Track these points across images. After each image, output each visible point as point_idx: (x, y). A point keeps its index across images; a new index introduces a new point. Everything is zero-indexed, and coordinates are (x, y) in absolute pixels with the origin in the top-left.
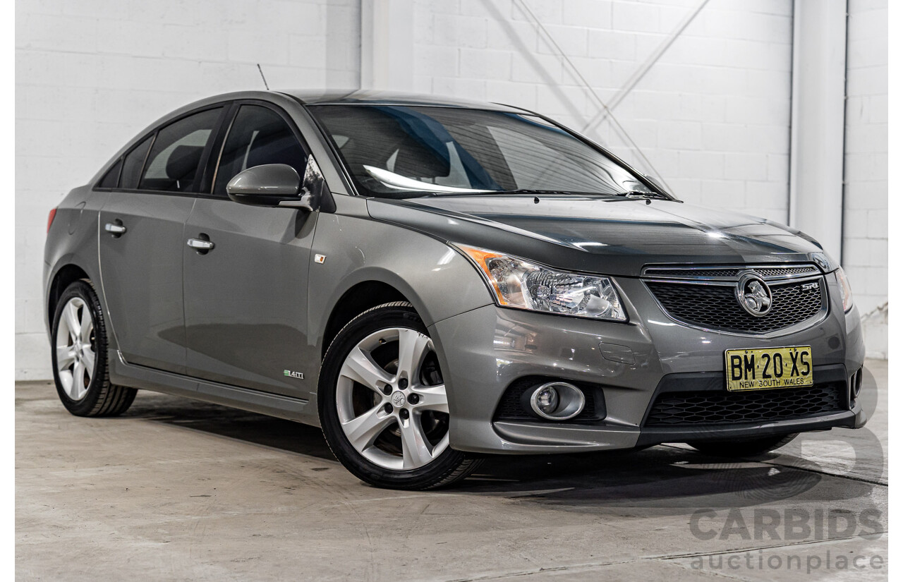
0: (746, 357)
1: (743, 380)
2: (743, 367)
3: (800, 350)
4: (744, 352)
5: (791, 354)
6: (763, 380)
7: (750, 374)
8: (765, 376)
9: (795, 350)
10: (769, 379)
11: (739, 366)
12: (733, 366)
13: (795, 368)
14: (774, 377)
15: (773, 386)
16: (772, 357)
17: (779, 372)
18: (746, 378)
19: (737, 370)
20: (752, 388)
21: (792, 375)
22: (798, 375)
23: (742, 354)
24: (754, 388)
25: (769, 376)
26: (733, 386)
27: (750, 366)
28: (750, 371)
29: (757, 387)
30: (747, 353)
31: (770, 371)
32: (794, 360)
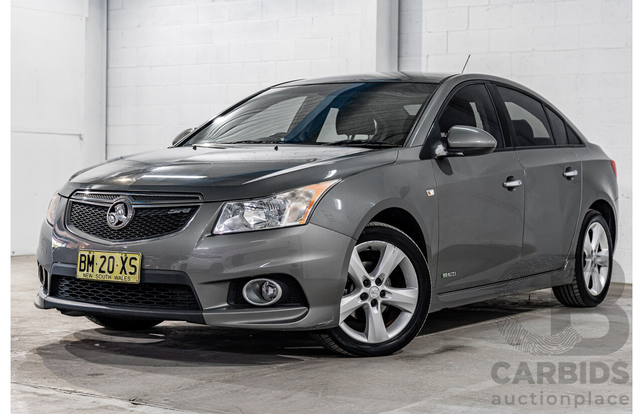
0: (89, 256)
1: (85, 272)
2: (86, 262)
3: (130, 256)
4: (88, 252)
5: (122, 257)
6: (99, 274)
7: (90, 268)
8: (100, 271)
9: (126, 255)
10: (103, 274)
11: (84, 262)
12: (81, 262)
13: (123, 268)
14: (107, 273)
15: (105, 279)
16: (107, 258)
17: (111, 270)
18: (88, 271)
19: (83, 264)
20: (91, 278)
21: (121, 273)
22: (126, 273)
23: (86, 254)
24: (92, 278)
25: (104, 272)
26: (80, 275)
27: (91, 263)
28: (90, 266)
29: (94, 278)
30: (90, 253)
31: (105, 268)
32: (124, 263)
